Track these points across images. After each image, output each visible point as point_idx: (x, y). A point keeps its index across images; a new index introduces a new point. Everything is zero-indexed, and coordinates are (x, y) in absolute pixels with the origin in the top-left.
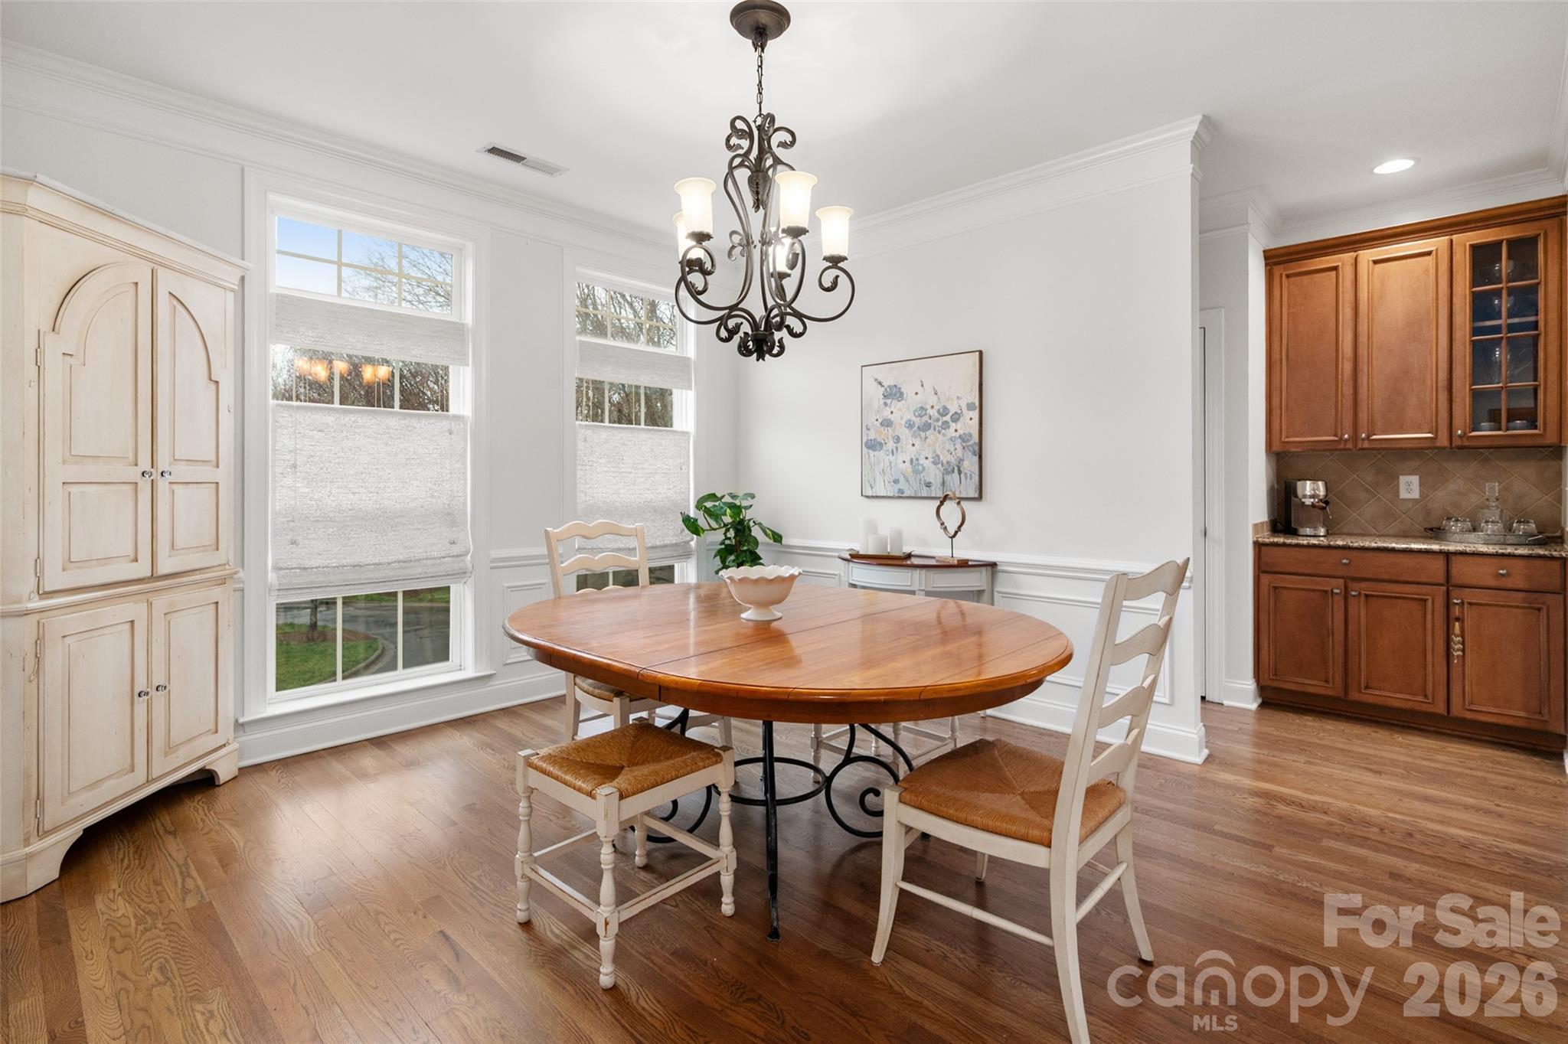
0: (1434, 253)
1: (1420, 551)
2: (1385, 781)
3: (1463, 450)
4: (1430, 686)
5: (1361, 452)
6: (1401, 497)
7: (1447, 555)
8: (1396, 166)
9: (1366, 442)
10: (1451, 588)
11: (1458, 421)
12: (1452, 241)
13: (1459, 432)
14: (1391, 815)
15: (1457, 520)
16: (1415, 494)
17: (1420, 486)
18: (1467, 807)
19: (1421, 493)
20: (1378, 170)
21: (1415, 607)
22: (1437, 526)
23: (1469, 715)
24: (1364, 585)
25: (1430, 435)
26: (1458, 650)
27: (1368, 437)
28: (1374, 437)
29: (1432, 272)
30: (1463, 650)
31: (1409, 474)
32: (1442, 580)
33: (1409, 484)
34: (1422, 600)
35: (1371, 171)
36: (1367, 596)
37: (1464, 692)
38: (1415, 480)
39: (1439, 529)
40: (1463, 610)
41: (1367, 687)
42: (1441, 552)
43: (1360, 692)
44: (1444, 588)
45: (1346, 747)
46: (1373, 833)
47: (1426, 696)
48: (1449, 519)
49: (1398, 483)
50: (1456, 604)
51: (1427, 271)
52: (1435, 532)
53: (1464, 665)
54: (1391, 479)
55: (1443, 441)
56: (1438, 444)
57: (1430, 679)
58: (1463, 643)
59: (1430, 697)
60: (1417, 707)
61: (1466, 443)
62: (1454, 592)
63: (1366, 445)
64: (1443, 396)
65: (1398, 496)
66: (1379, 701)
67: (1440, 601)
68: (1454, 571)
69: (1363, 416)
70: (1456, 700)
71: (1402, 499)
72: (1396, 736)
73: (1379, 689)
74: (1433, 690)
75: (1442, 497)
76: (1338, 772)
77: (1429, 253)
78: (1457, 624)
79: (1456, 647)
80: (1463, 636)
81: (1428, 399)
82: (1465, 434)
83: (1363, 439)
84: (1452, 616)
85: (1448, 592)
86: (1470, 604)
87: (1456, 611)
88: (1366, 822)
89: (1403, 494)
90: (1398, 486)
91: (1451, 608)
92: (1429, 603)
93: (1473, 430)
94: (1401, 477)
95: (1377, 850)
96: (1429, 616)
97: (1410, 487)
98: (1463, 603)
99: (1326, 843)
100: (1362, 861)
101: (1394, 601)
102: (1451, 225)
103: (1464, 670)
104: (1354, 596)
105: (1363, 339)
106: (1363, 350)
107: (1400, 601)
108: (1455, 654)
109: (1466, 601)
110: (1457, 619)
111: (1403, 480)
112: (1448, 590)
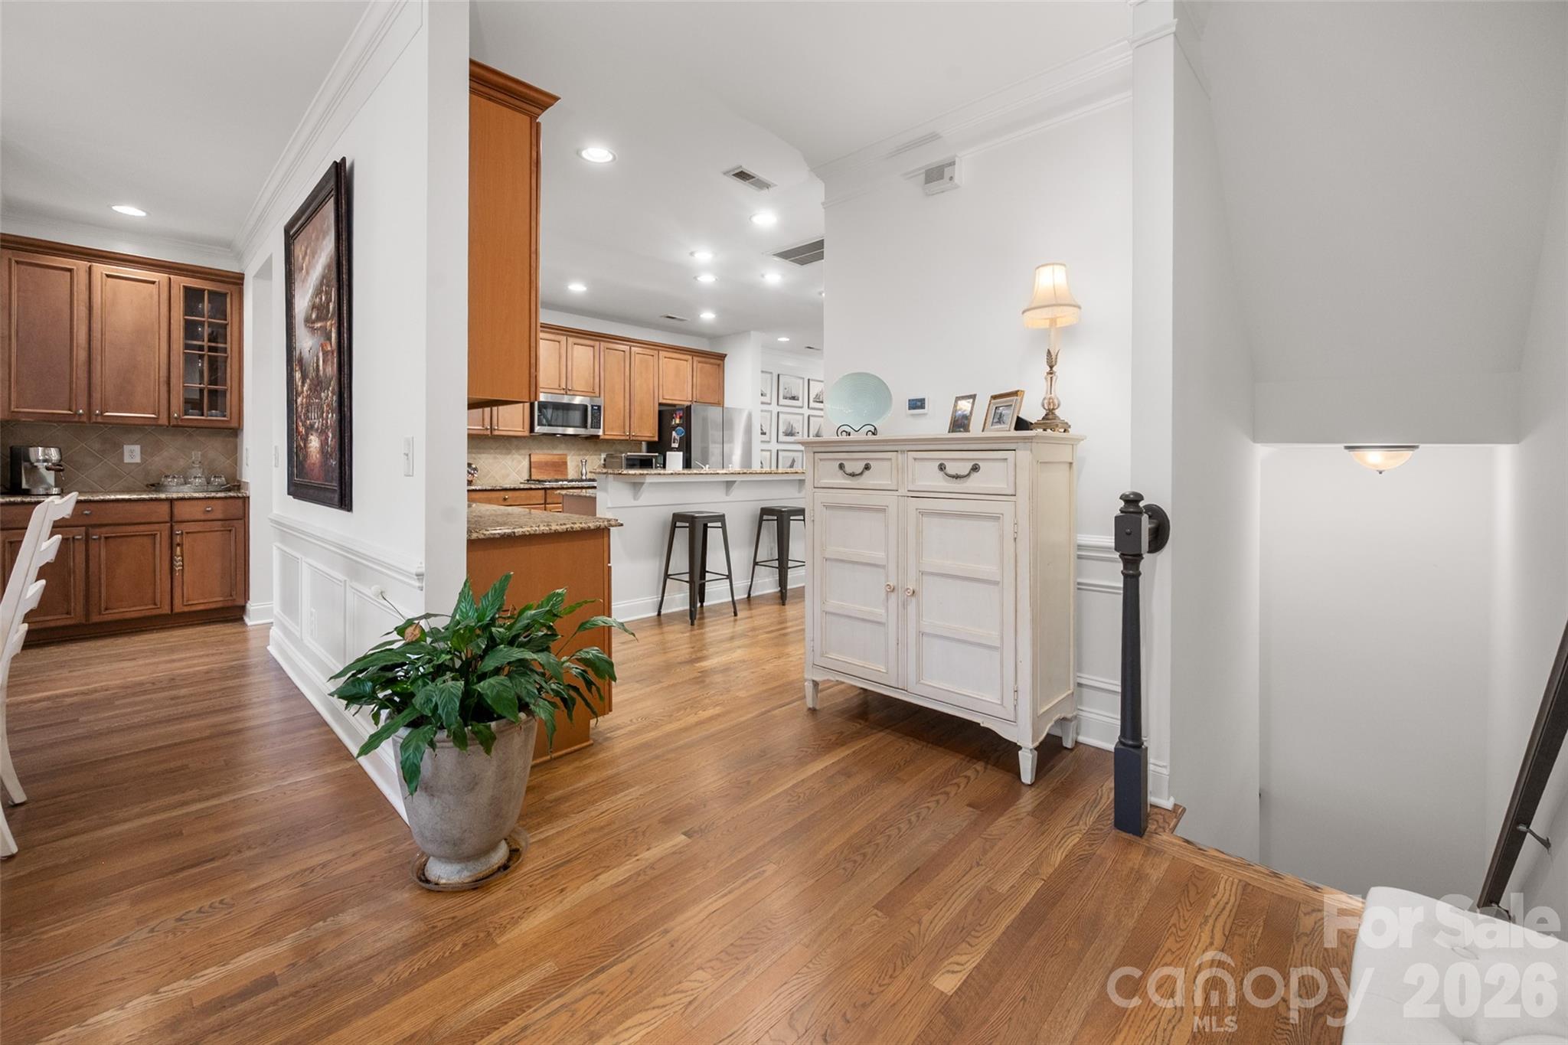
0: (157, 283)
1: (151, 500)
2: (141, 662)
3: (176, 428)
4: (158, 596)
5: (94, 425)
6: (126, 461)
7: (171, 501)
8: (130, 211)
9: (99, 417)
10: (173, 524)
11: (174, 408)
12: (170, 279)
13: (176, 415)
14: (154, 675)
15: (174, 477)
16: (138, 459)
17: (141, 453)
18: (201, 657)
19: (142, 458)
20: (115, 208)
21: (147, 541)
22: (157, 482)
23: (186, 609)
24: (104, 530)
25: (153, 416)
26: (179, 566)
27: (102, 413)
28: (107, 414)
29: (156, 297)
30: (183, 566)
31: (133, 444)
32: (167, 518)
33: (132, 452)
34: (152, 535)
35: (110, 207)
36: (106, 538)
37: (183, 594)
38: (137, 448)
39: (159, 484)
40: (182, 539)
41: (106, 609)
42: (167, 499)
43: (100, 614)
44: (169, 524)
45: (98, 654)
46: (148, 686)
47: (155, 604)
48: (166, 477)
49: (123, 451)
50: (178, 534)
51: (151, 296)
52: (156, 486)
53: (183, 576)
54: (118, 447)
55: (163, 421)
56: (160, 422)
57: (158, 591)
58: (182, 561)
59: (159, 604)
60: (147, 613)
61: (180, 423)
62: (176, 527)
63: (99, 419)
64: (164, 389)
65: (123, 460)
66: (117, 617)
67: (166, 534)
68: (176, 511)
69: (97, 396)
70: (177, 601)
71: (126, 463)
72: (133, 638)
73: (118, 608)
74: (161, 598)
75: (158, 462)
76: (100, 669)
77: (153, 283)
78: (178, 548)
79: (178, 564)
80: (182, 556)
81: (152, 389)
82: (180, 416)
83: (97, 415)
84: (175, 543)
85: (172, 526)
86: (187, 533)
87: (178, 539)
88: (141, 684)
89: (127, 460)
90: (122, 454)
91: (174, 537)
92: (158, 536)
93: (186, 415)
94: (125, 446)
95: (155, 693)
96: (158, 546)
97: (132, 454)
98: (182, 533)
99: (117, 703)
100: (150, 701)
101: (129, 539)
102: (169, 268)
103: (183, 579)
104: (94, 539)
105: (97, 334)
106: (96, 344)
107: (134, 538)
108: (177, 569)
109: (184, 531)
110: (178, 545)
111: (127, 448)
112: (172, 525)
